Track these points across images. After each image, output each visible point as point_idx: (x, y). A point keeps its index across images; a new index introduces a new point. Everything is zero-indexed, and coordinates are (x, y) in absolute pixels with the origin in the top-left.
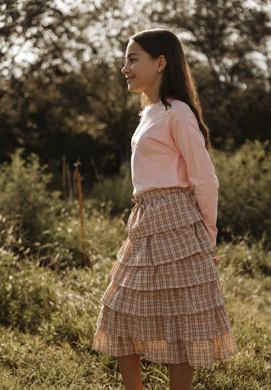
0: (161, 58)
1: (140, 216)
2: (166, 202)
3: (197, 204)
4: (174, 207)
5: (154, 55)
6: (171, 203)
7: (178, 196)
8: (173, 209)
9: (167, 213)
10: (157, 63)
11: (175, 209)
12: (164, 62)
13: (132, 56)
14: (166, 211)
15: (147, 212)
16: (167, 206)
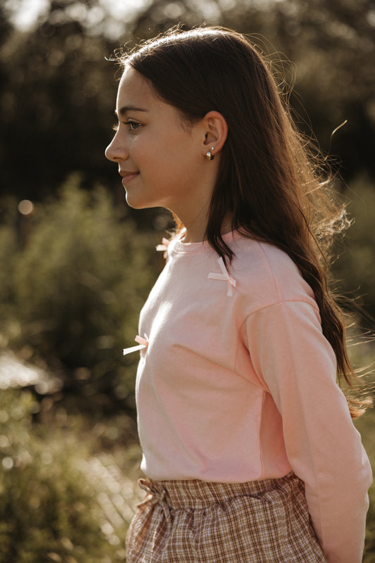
0: (211, 119)
1: (157, 543)
2: (229, 521)
3: (311, 523)
4: (251, 533)
5: (192, 111)
6: (243, 522)
7: (263, 503)
8: (247, 540)
9: (230, 551)
10: (199, 132)
11: (252, 538)
12: (220, 131)
13: (131, 114)
14: (229, 546)
15: (174, 540)
16: (231, 532)
